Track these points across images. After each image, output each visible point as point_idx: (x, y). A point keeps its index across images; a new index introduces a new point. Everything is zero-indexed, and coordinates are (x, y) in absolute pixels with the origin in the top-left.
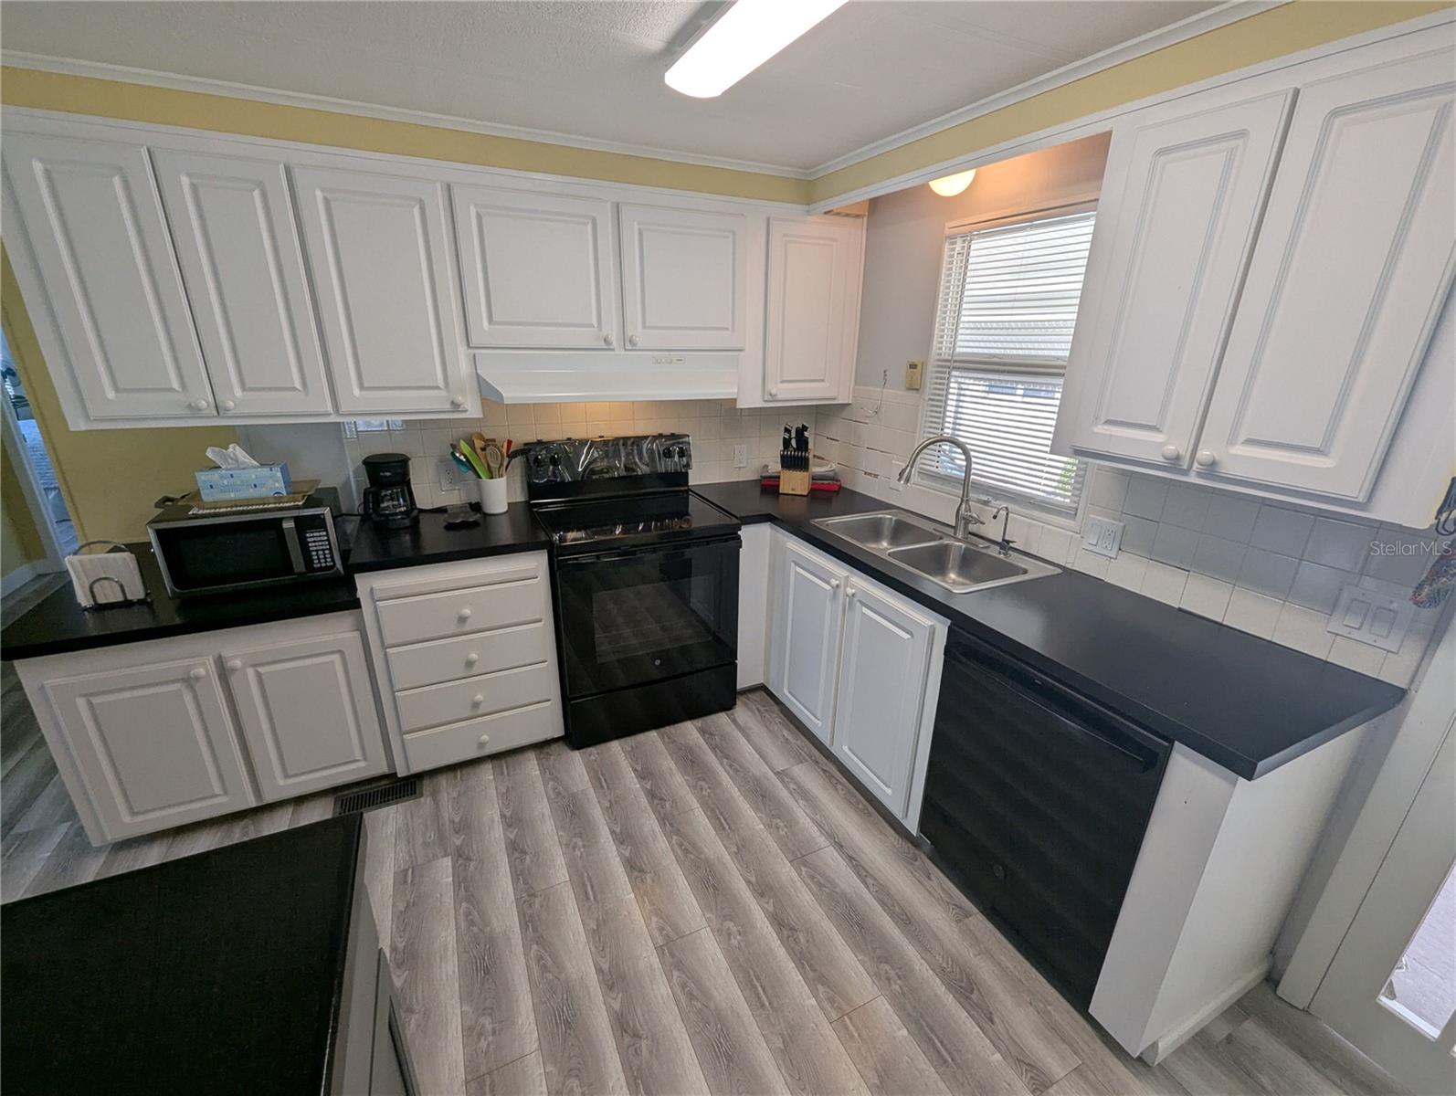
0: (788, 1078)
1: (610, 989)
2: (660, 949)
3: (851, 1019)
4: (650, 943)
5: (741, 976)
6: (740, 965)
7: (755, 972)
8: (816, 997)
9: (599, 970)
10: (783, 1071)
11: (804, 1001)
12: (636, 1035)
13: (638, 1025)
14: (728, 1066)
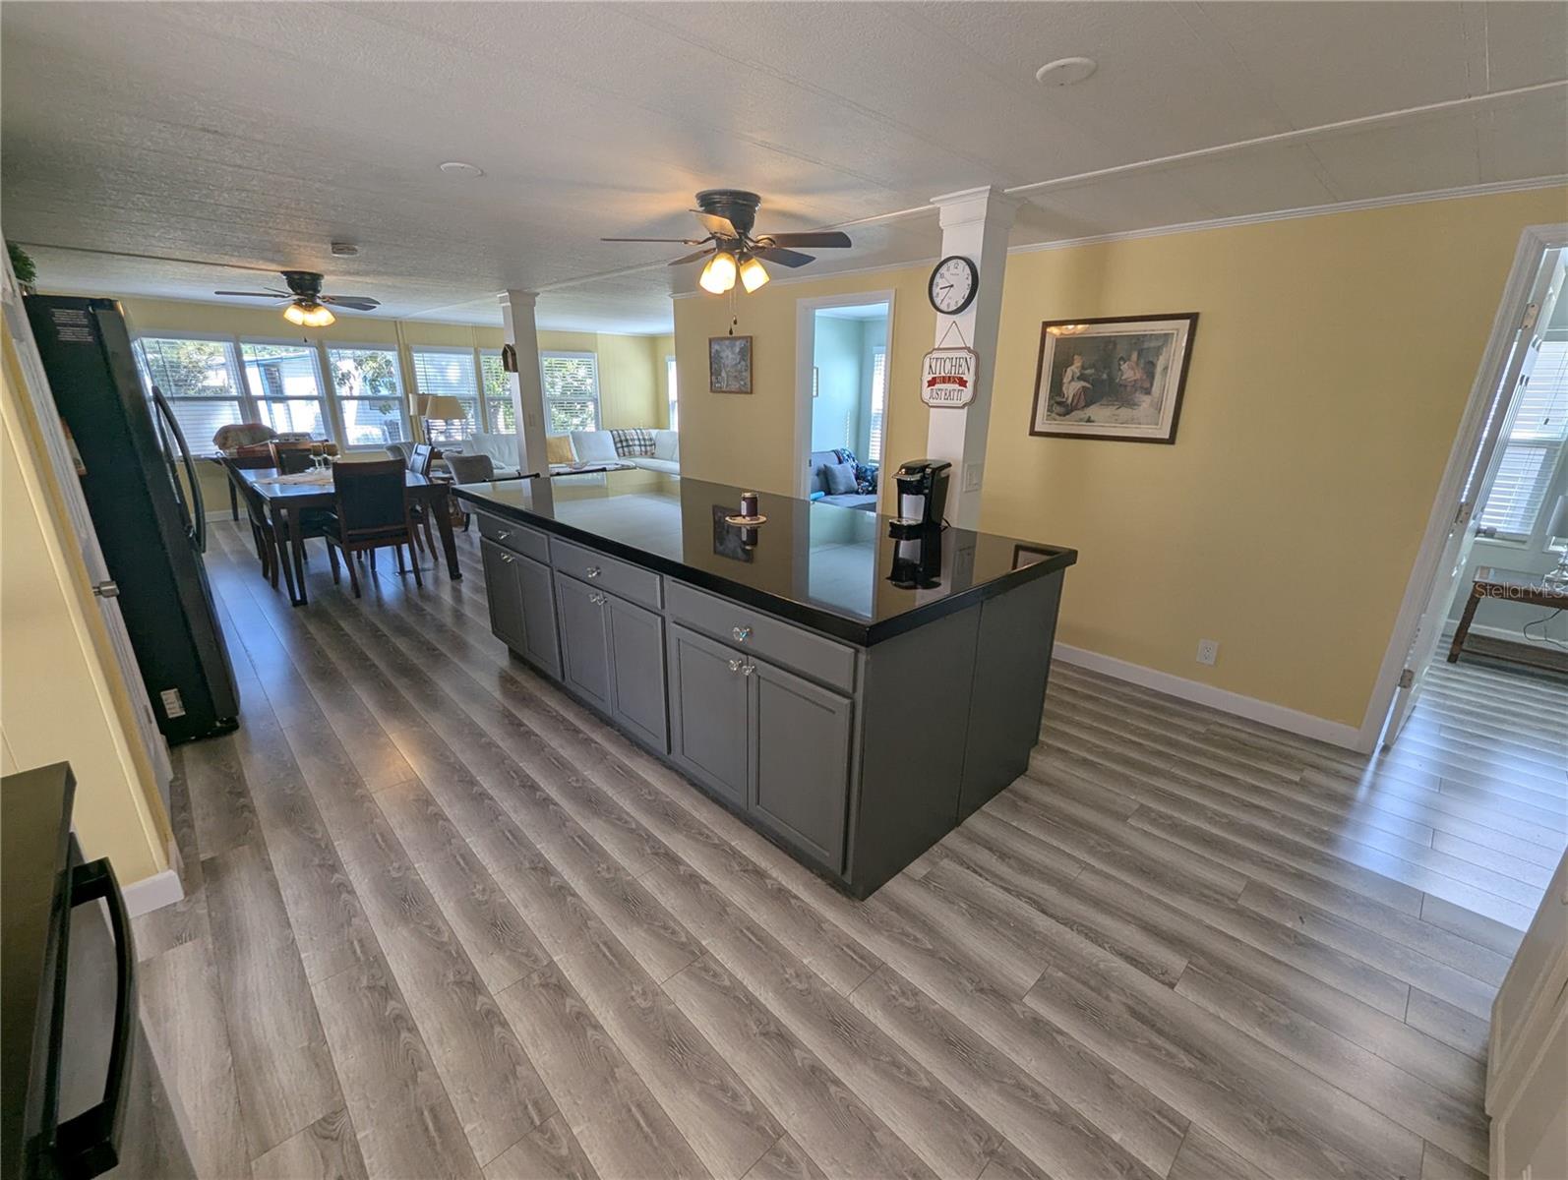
0: (611, 1045)
1: (813, 1066)
2: (781, 1133)
3: (532, 1122)
4: (796, 1137)
5: (669, 1133)
6: (671, 1147)
7: (651, 1144)
8: (573, 1139)
9: (837, 1082)
10: (615, 1049)
11: (587, 1128)
12: (765, 1034)
13: (768, 1043)
14: (669, 1037)
